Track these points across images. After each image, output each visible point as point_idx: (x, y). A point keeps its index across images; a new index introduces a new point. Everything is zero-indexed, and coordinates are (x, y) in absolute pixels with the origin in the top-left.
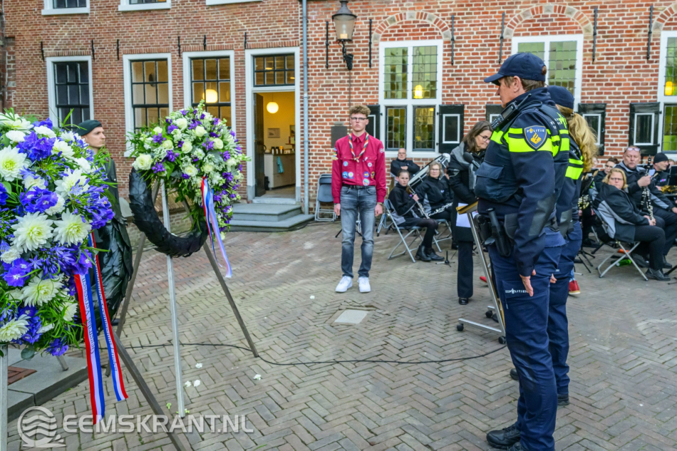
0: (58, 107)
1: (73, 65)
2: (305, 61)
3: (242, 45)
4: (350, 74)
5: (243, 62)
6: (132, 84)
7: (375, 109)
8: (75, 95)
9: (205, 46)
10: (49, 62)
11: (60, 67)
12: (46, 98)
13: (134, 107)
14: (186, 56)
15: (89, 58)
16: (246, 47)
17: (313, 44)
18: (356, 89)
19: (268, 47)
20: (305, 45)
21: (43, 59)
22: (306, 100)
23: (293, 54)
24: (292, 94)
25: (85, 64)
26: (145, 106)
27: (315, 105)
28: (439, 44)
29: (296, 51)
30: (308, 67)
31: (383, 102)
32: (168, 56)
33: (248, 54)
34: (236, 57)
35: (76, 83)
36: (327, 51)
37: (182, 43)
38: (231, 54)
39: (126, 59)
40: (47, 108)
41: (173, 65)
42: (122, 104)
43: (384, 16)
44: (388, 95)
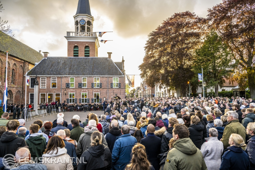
0: (30, 99)
1: (32, 94)
4: (66, 96)
7: (69, 99)
8: (32, 97)
9: (50, 92)
13: (41, 99)
14: (48, 93)
17: (62, 93)
19: (57, 93)
21: (29, 93)
23: (60, 94)
24: (60, 97)
27: (62, 99)
28: (75, 93)
31: (69, 98)
32: (46, 93)
33: (55, 93)
38: (53, 93)
39: (40, 93)
43: (69, 90)
44: (70, 98)
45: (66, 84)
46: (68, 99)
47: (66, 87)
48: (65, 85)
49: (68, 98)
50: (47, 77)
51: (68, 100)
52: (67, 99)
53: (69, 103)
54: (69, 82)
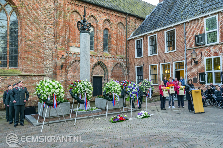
0: (137, 76)
1: (140, 67)
2: (186, 63)
3: (172, 61)
4: (197, 65)
5: (172, 64)
6: (150, 70)
7: (204, 73)
8: (140, 73)
9: (164, 62)
10: (136, 67)
11: (138, 68)
12: (135, 74)
13: (151, 75)
14: (161, 64)
15: (143, 66)
16: (173, 61)
17: (188, 59)
18: (199, 69)
19: (178, 61)
20: (186, 60)
21: (135, 67)
22: (186, 72)
23: (183, 62)
24: (183, 71)
25: (142, 67)
26: (153, 75)
27: (189, 73)
28: (220, 56)
29: (184, 61)
30: (187, 64)
31: (206, 72)
32: (157, 64)
33: (174, 63)
34: (171, 64)
35: (140, 71)
36: (191, 61)
37: (160, 61)
38: (170, 63)
39: (149, 65)
40: (135, 76)
41: (158, 66)
42: (149, 75)
43: (205, 51)
44: (207, 70)
45: (196, 36)
46: (202, 74)
47: (197, 45)
48: (194, 40)
49: (201, 72)
50: (158, 32)
51: (202, 77)
52: (200, 74)
53: (207, 84)
54: (204, 30)
